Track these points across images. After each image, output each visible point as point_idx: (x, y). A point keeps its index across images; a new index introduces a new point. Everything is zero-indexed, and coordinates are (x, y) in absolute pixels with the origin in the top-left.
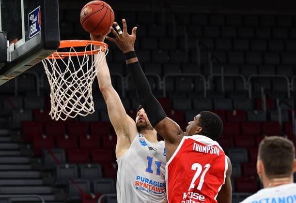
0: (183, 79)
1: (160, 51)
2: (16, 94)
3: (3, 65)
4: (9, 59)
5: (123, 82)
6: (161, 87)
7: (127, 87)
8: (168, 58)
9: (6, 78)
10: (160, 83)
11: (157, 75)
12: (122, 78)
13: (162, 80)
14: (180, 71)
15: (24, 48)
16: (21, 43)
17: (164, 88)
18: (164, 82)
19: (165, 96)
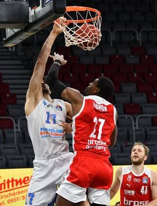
0: (154, 33)
1: (137, 13)
2: (35, 45)
3: (27, 24)
4: (31, 21)
5: (111, 35)
6: (138, 39)
7: (114, 39)
8: (143, 18)
9: (28, 34)
10: (138, 35)
11: (135, 30)
12: (111, 33)
13: (139, 34)
14: (151, 27)
15: (41, 13)
16: (39, 9)
17: (140, 39)
18: (140, 35)
19: (141, 45)
